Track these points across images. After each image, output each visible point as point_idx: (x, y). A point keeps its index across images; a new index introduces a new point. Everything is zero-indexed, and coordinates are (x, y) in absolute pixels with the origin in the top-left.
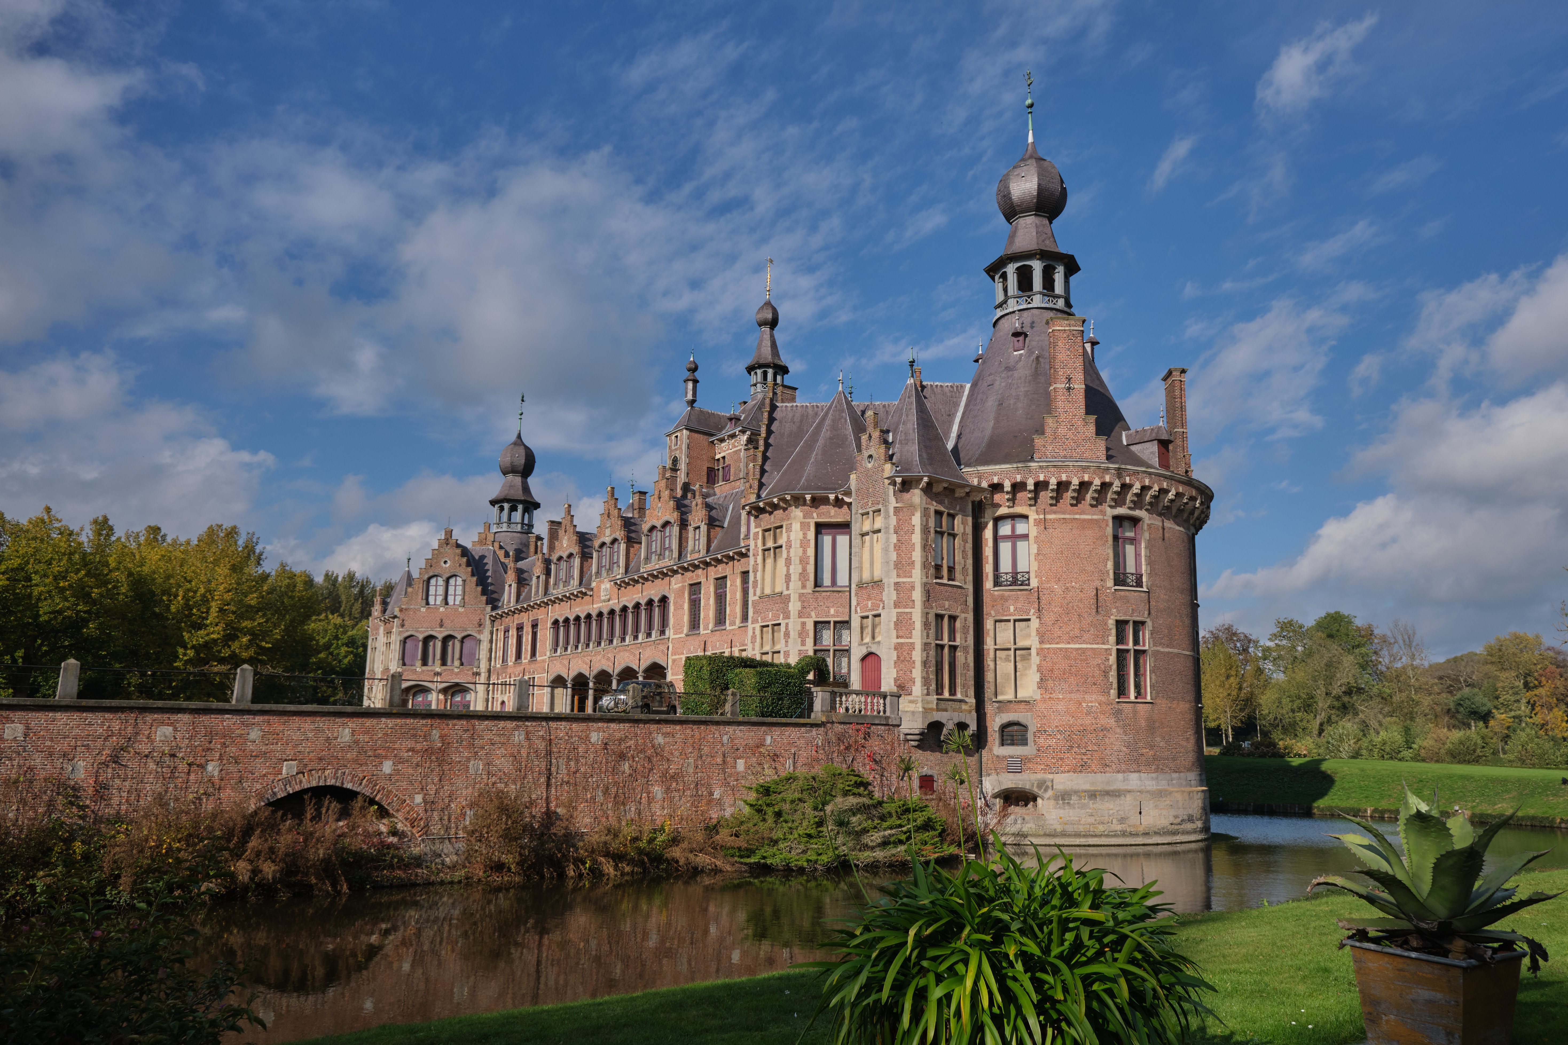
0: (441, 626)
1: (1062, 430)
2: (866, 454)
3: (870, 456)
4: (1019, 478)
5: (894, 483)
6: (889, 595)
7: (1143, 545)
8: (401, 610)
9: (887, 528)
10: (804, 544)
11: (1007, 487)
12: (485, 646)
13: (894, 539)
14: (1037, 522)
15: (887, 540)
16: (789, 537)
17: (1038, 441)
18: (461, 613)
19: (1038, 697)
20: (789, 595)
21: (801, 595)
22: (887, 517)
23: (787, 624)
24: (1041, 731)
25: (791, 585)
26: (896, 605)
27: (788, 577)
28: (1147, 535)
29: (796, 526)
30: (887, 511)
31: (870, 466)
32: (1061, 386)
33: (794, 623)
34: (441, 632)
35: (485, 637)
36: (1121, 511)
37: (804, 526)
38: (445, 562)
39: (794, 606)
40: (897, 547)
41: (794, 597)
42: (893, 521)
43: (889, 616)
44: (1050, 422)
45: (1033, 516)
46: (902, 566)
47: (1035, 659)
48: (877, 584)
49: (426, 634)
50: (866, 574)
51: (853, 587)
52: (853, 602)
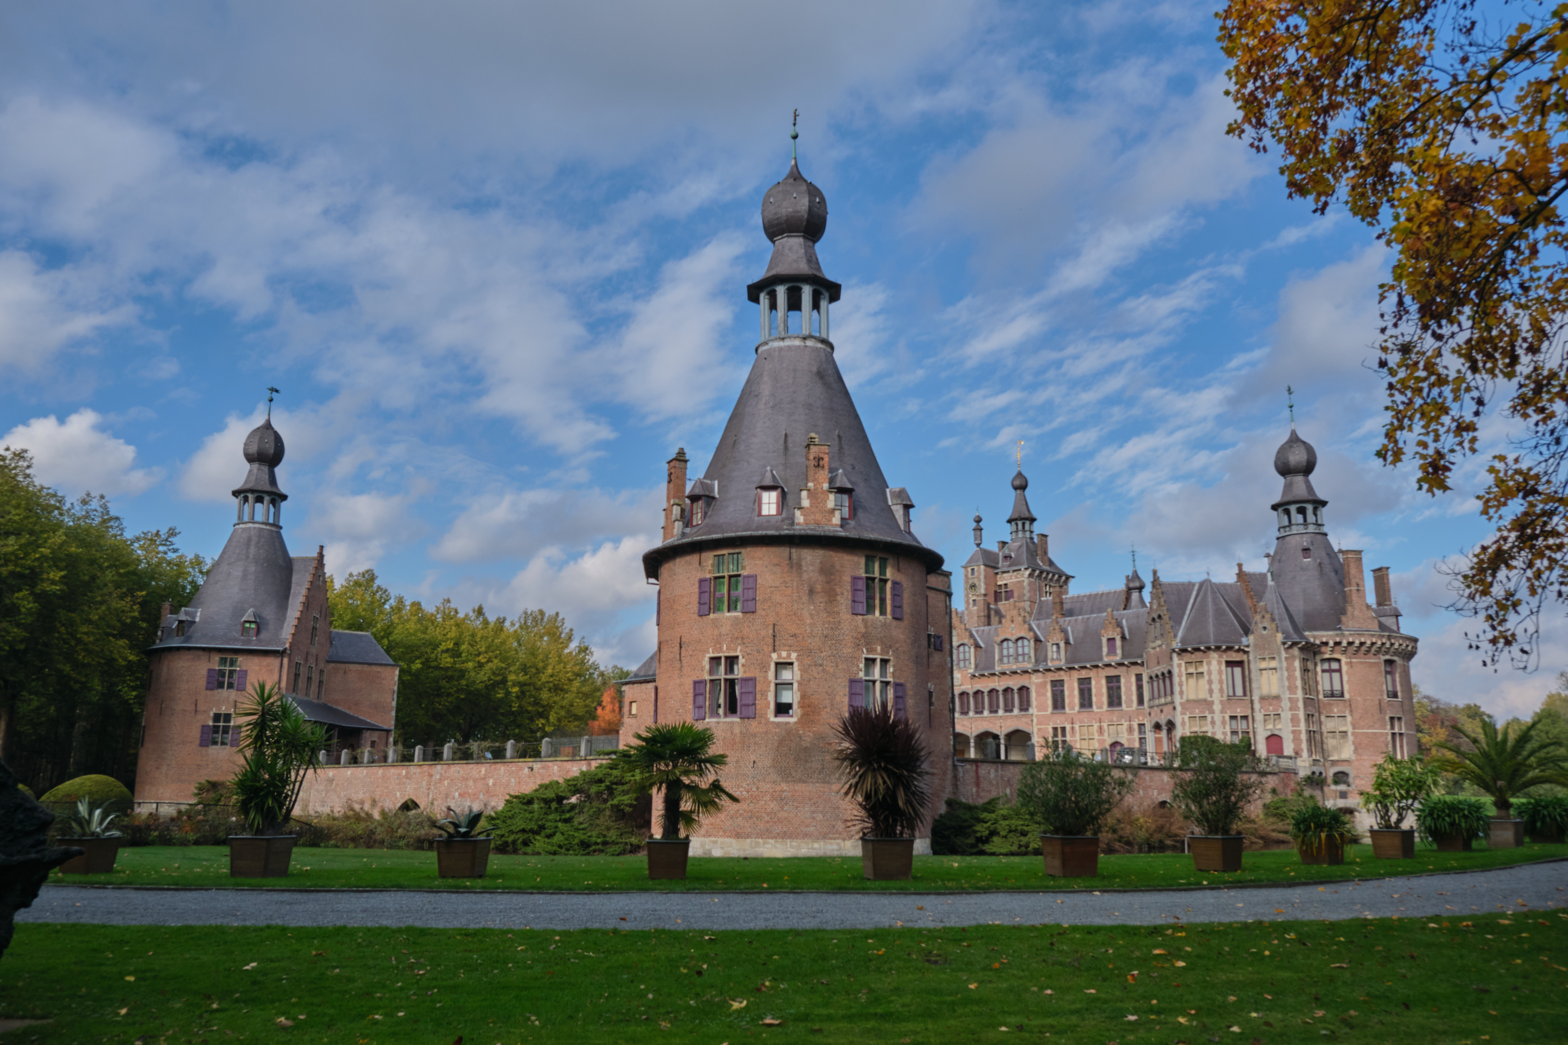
1: (1356, 613)
2: (1261, 626)
3: (1265, 628)
4: (1338, 640)
5: (1284, 643)
6: (1285, 704)
7: (1397, 675)
9: (1281, 668)
10: (1222, 673)
11: (1331, 643)
13: (1286, 674)
14: (1347, 663)
15: (1282, 675)
16: (1207, 668)
17: (1344, 619)
19: (1353, 757)
20: (1213, 701)
21: (1221, 702)
22: (1280, 662)
23: (1213, 717)
24: (1356, 777)
25: (1214, 695)
26: (1291, 709)
27: (1211, 691)
28: (1399, 670)
29: (1214, 663)
30: (1282, 659)
31: (1265, 632)
32: (1354, 588)
33: (1218, 717)
36: (1388, 657)
37: (1219, 663)
39: (1217, 707)
40: (1288, 678)
41: (1217, 703)
42: (1285, 664)
43: (1286, 715)
44: (1349, 609)
45: (1344, 660)
46: (1292, 689)
47: (1351, 738)
48: (1277, 698)
50: (1265, 692)
51: (1256, 698)
52: (1257, 706)
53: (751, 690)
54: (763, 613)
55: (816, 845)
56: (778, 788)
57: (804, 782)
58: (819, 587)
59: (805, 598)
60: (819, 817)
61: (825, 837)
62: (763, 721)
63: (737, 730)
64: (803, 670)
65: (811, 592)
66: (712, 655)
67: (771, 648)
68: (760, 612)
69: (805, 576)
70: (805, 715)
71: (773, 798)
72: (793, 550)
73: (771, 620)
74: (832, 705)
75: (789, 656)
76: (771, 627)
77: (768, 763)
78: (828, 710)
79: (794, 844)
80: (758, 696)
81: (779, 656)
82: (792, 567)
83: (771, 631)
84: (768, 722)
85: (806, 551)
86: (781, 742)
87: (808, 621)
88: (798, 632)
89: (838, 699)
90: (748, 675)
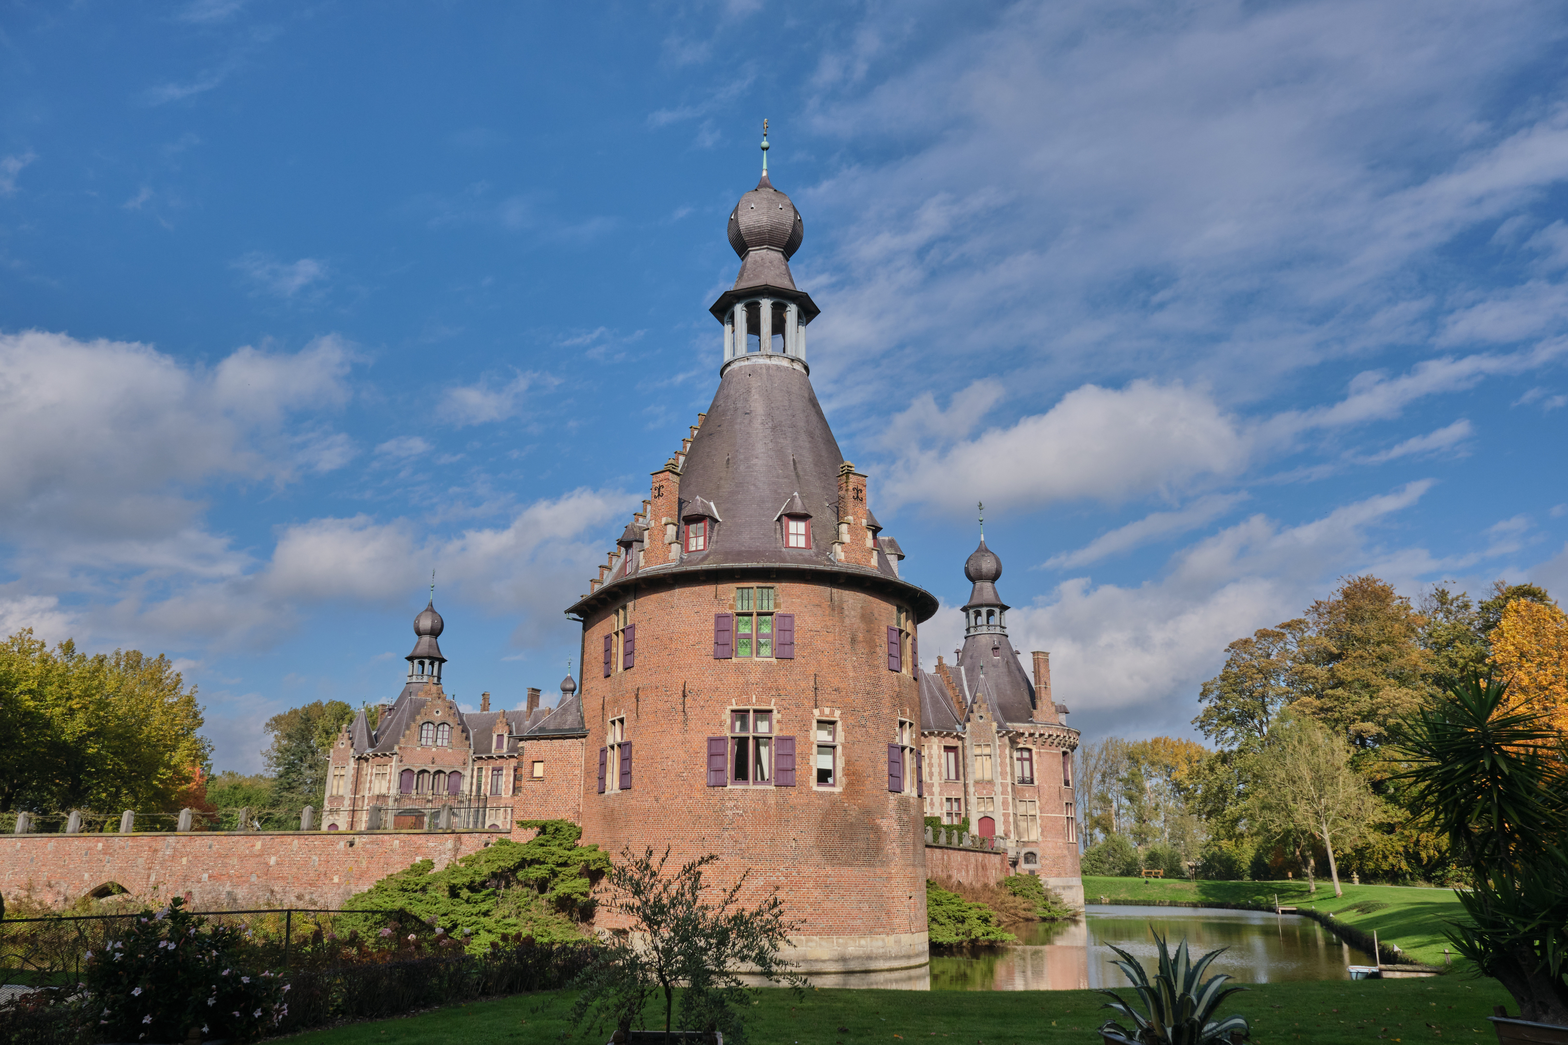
0: (433, 763)
1: (1044, 708)
2: (977, 714)
3: (981, 717)
4: (1032, 731)
5: (998, 732)
6: (998, 789)
8: (400, 748)
9: (995, 755)
10: (940, 757)
11: (1026, 735)
12: (467, 780)
13: (999, 760)
14: (1037, 753)
15: (994, 761)
16: (930, 753)
17: (1035, 713)
18: (450, 754)
19: (1040, 839)
20: (933, 784)
21: (940, 784)
22: (995, 749)
23: (932, 799)
24: (1042, 857)
25: (934, 778)
26: (1002, 794)
27: (931, 774)
28: (1070, 761)
29: (935, 747)
30: (995, 746)
31: (981, 721)
32: (1042, 686)
33: (937, 799)
34: (433, 768)
35: (468, 773)
36: (1064, 749)
37: (939, 747)
38: (437, 712)
39: (936, 790)
40: (999, 765)
41: (936, 785)
42: (998, 751)
43: (998, 799)
44: (1039, 704)
45: (1034, 750)
46: (1003, 774)
47: (1039, 821)
48: (991, 782)
49: (421, 769)
50: (978, 776)
51: (970, 782)
52: (971, 789)
53: (789, 752)
54: (803, 661)
55: (863, 942)
56: (822, 873)
57: (851, 865)
58: (860, 636)
59: (848, 648)
60: (865, 907)
61: (871, 931)
62: (804, 790)
63: (772, 801)
64: (848, 731)
65: (853, 640)
66: (735, 707)
67: (812, 703)
68: (798, 659)
69: (847, 621)
70: (850, 785)
71: (817, 886)
72: (835, 590)
73: (812, 669)
74: (875, 774)
75: (832, 713)
76: (812, 678)
77: (811, 841)
78: (871, 779)
79: (841, 941)
80: (798, 760)
81: (822, 712)
82: (833, 610)
83: (812, 683)
84: (810, 791)
85: (847, 592)
86: (826, 816)
87: (851, 674)
88: (841, 685)
89: (879, 767)
90: (785, 733)
